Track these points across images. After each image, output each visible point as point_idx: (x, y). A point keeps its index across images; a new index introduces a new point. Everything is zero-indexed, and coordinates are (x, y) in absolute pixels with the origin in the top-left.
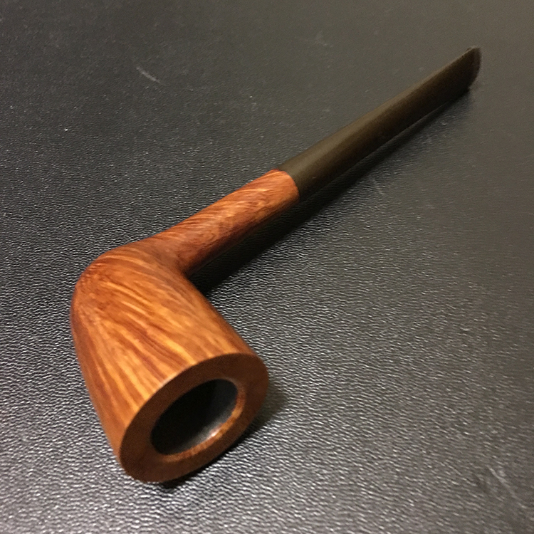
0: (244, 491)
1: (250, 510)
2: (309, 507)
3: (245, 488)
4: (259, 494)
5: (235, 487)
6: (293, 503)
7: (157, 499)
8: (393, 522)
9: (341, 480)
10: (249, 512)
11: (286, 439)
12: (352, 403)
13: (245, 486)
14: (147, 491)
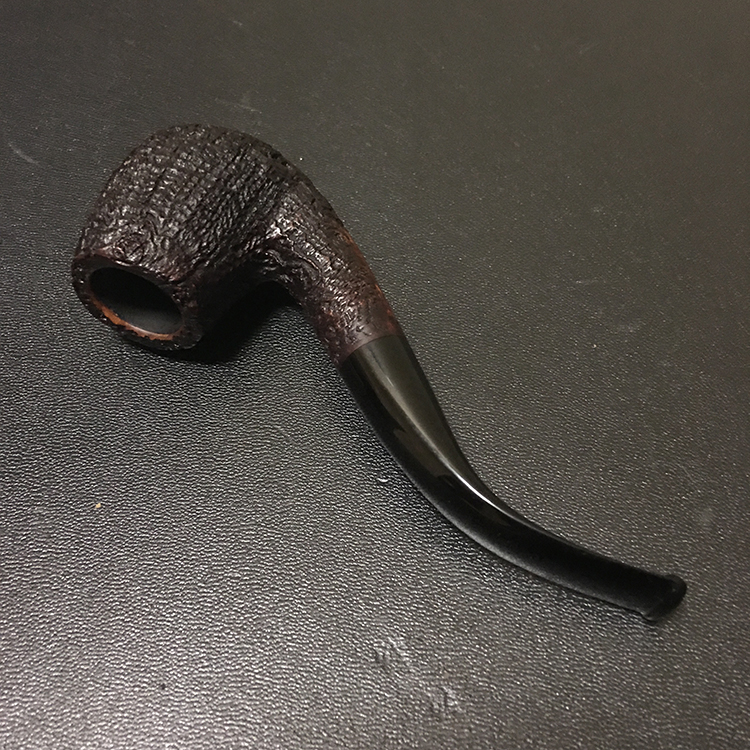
0: (118, 684)
1: (122, 706)
2: (189, 698)
3: (118, 682)
4: (134, 687)
5: (106, 681)
6: (171, 694)
7: (15, 701)
8: (280, 707)
9: (228, 664)
10: (121, 709)
11: (169, 621)
12: (247, 575)
13: (118, 679)
14: (6, 692)
